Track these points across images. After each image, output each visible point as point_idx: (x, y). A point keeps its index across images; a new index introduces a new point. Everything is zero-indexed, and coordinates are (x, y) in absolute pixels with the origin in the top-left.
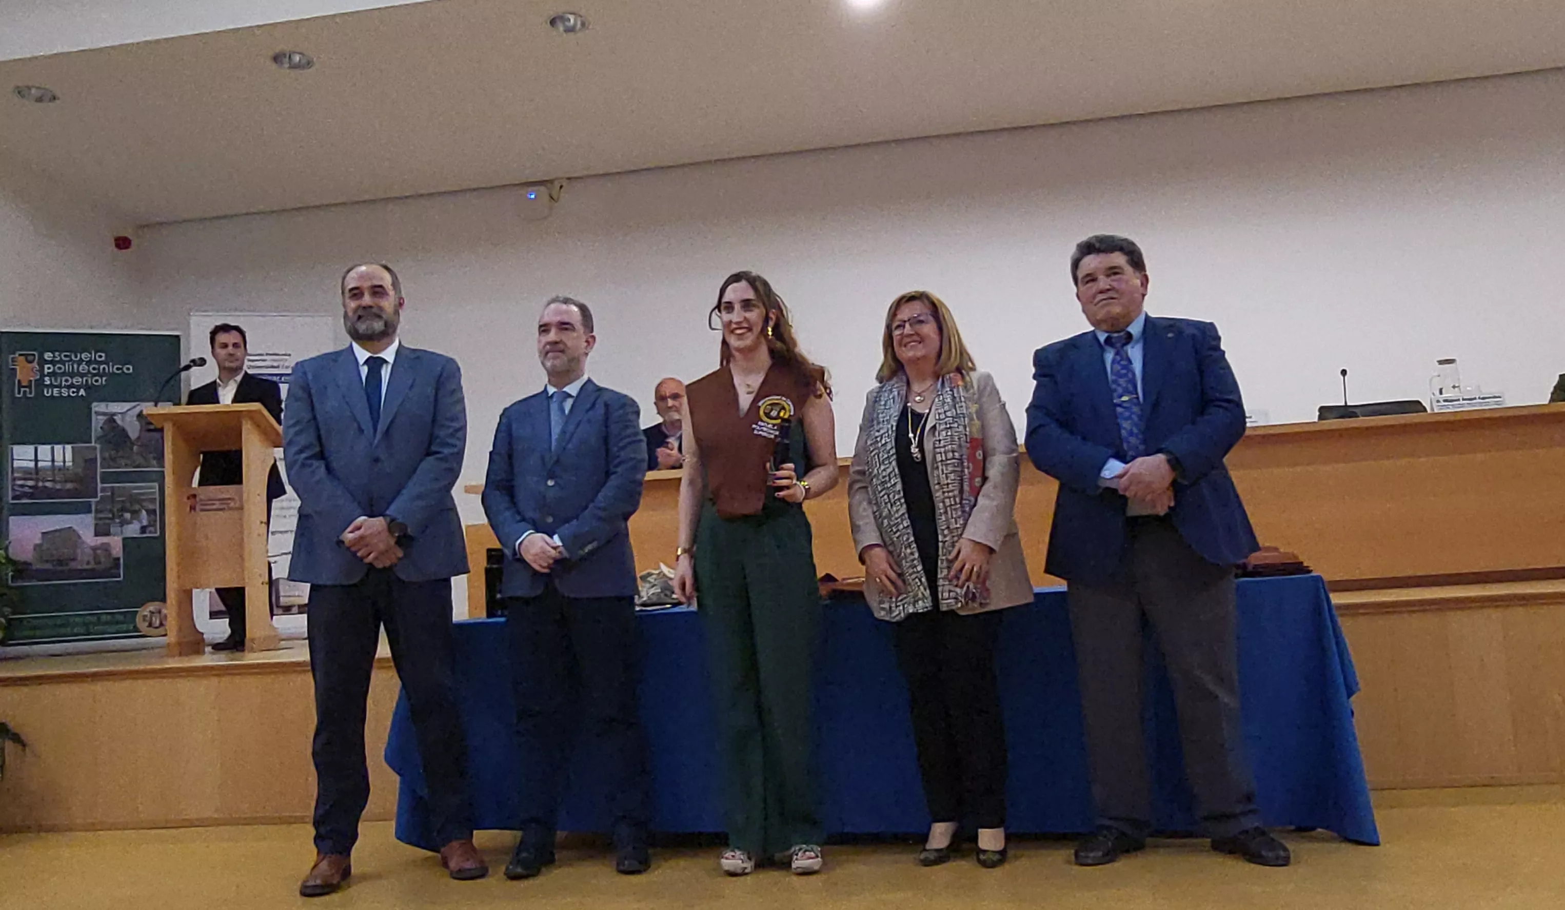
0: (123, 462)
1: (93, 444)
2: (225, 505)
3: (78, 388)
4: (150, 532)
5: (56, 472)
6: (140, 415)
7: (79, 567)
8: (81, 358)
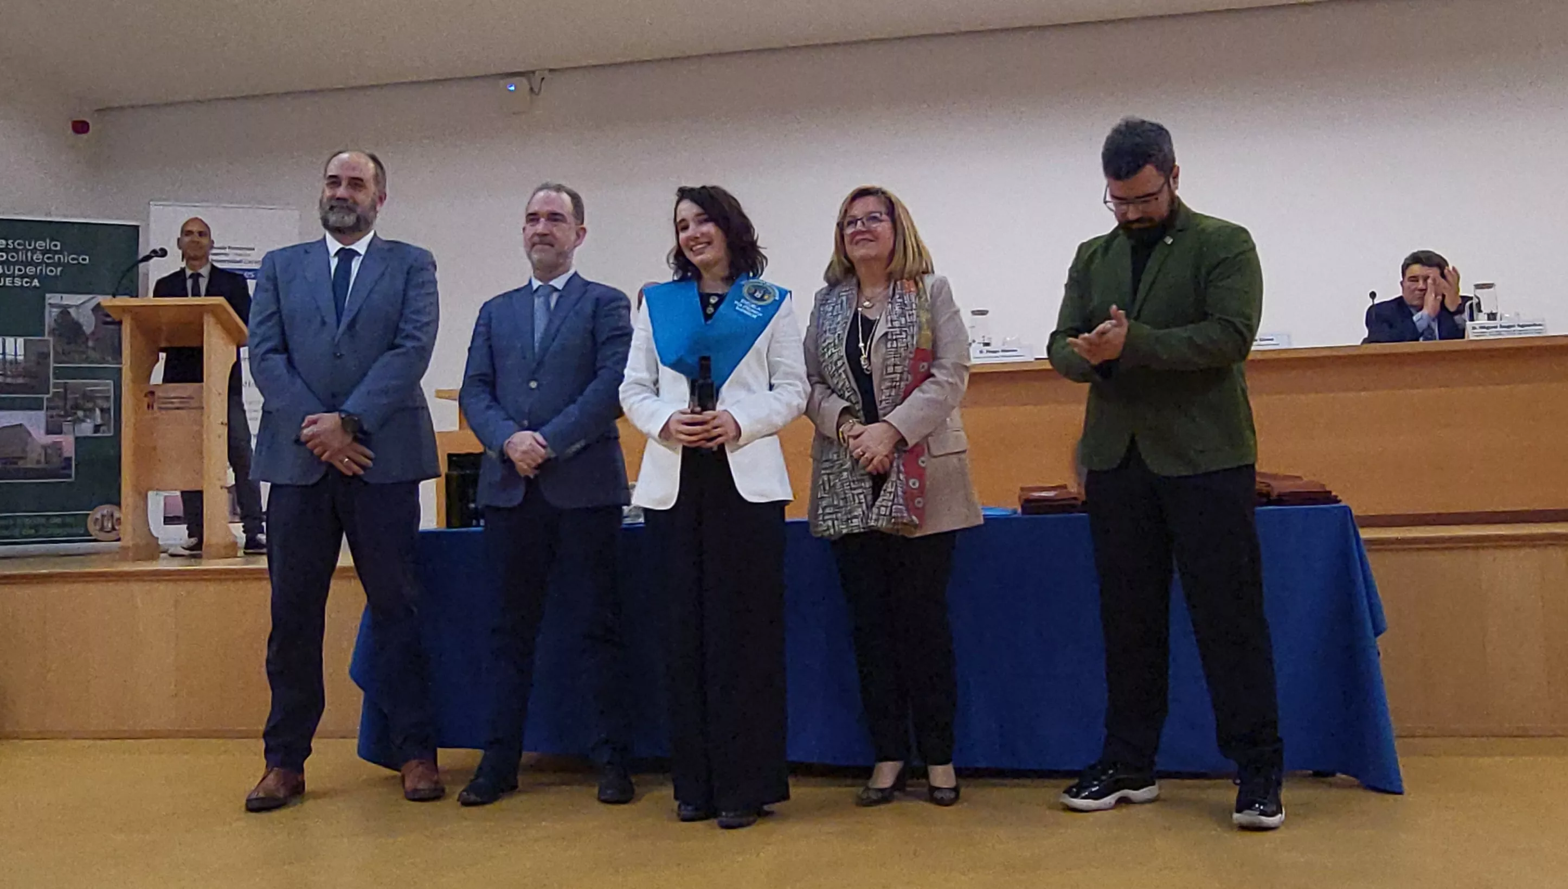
0: (77, 357)
1: (46, 337)
2: (185, 404)
3: (32, 278)
4: (104, 432)
5: (8, 365)
6: (97, 308)
7: (29, 466)
8: (35, 248)
